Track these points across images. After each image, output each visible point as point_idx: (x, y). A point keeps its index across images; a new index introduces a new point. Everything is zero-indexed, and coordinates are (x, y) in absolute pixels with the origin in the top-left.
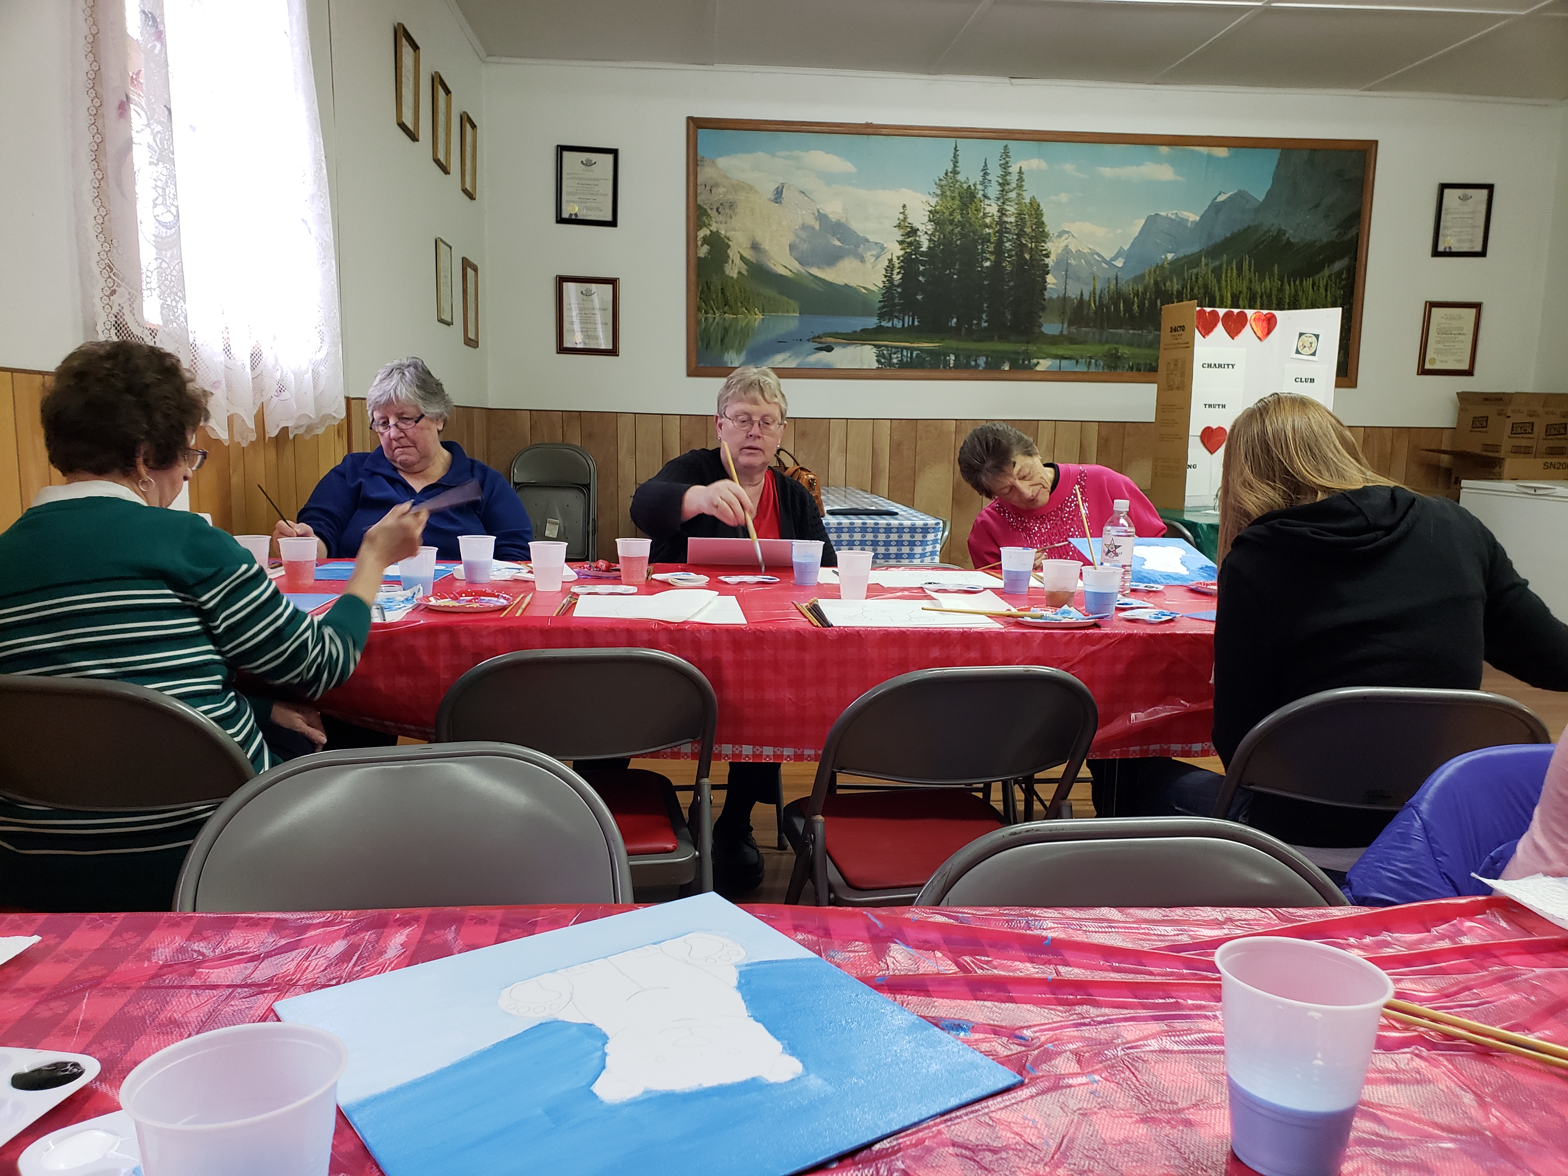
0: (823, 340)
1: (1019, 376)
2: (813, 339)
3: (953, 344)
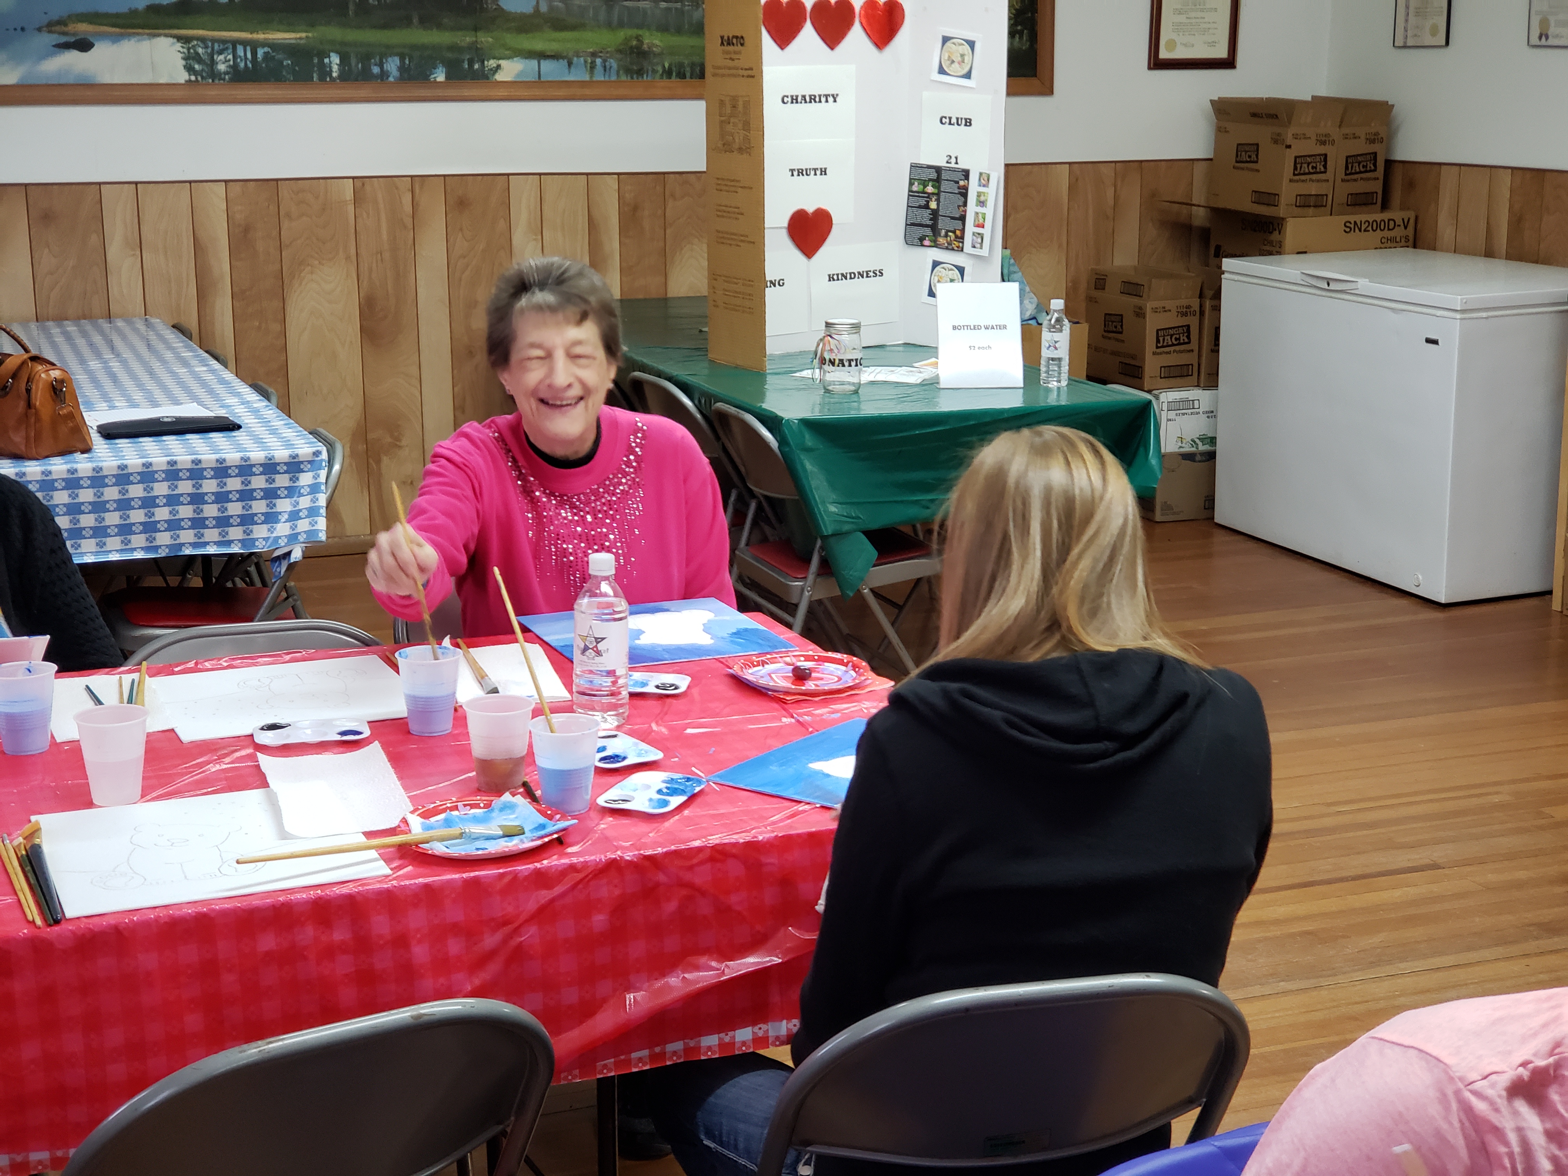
0: (71, 28)
1: (466, 93)
2: (51, 26)
3: (334, 33)
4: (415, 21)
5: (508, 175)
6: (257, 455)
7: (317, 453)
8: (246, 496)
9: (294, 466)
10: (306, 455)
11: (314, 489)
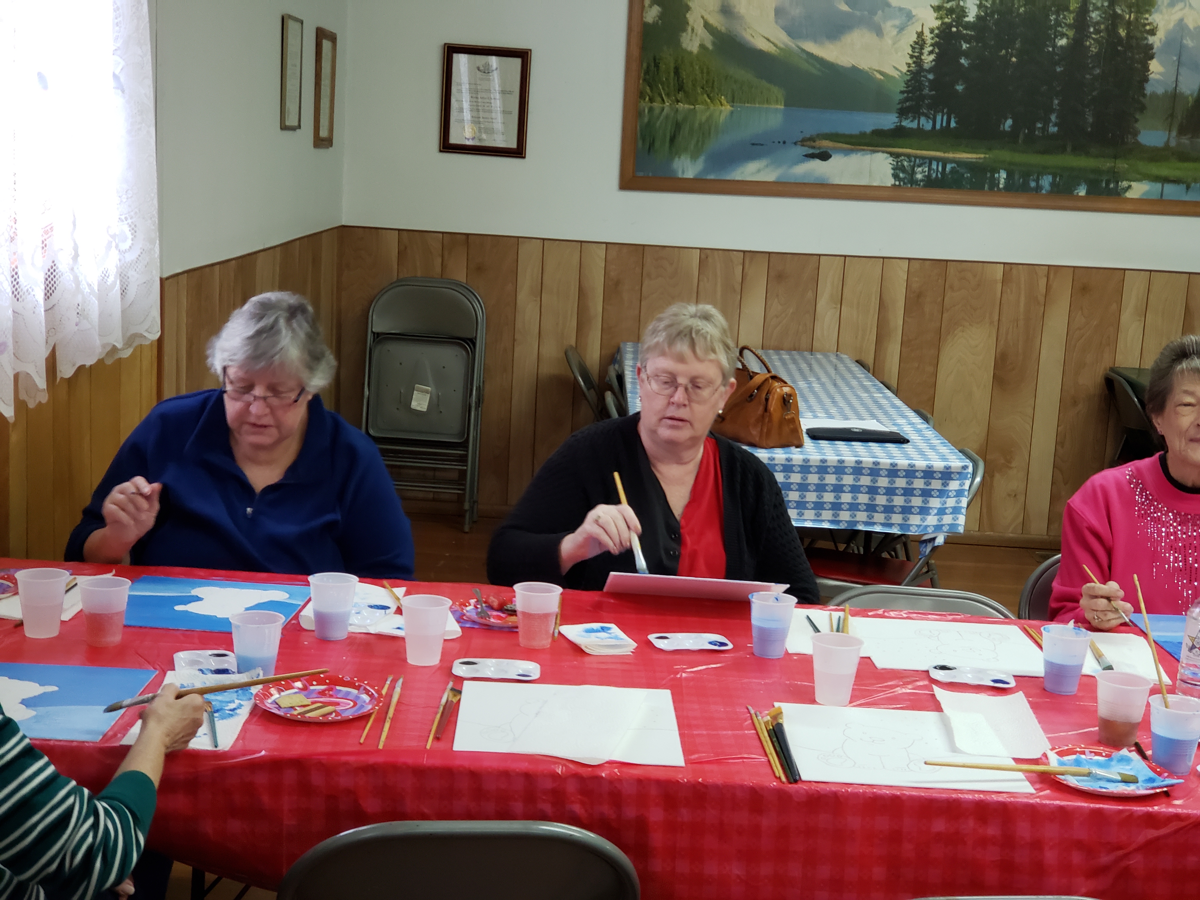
0: (818, 143)
1: (1101, 205)
2: (803, 142)
3: (1005, 155)
4: (1069, 149)
5: (1125, 270)
6: (921, 464)
7: (965, 467)
8: (908, 492)
9: (947, 475)
10: (957, 468)
11: (959, 493)
